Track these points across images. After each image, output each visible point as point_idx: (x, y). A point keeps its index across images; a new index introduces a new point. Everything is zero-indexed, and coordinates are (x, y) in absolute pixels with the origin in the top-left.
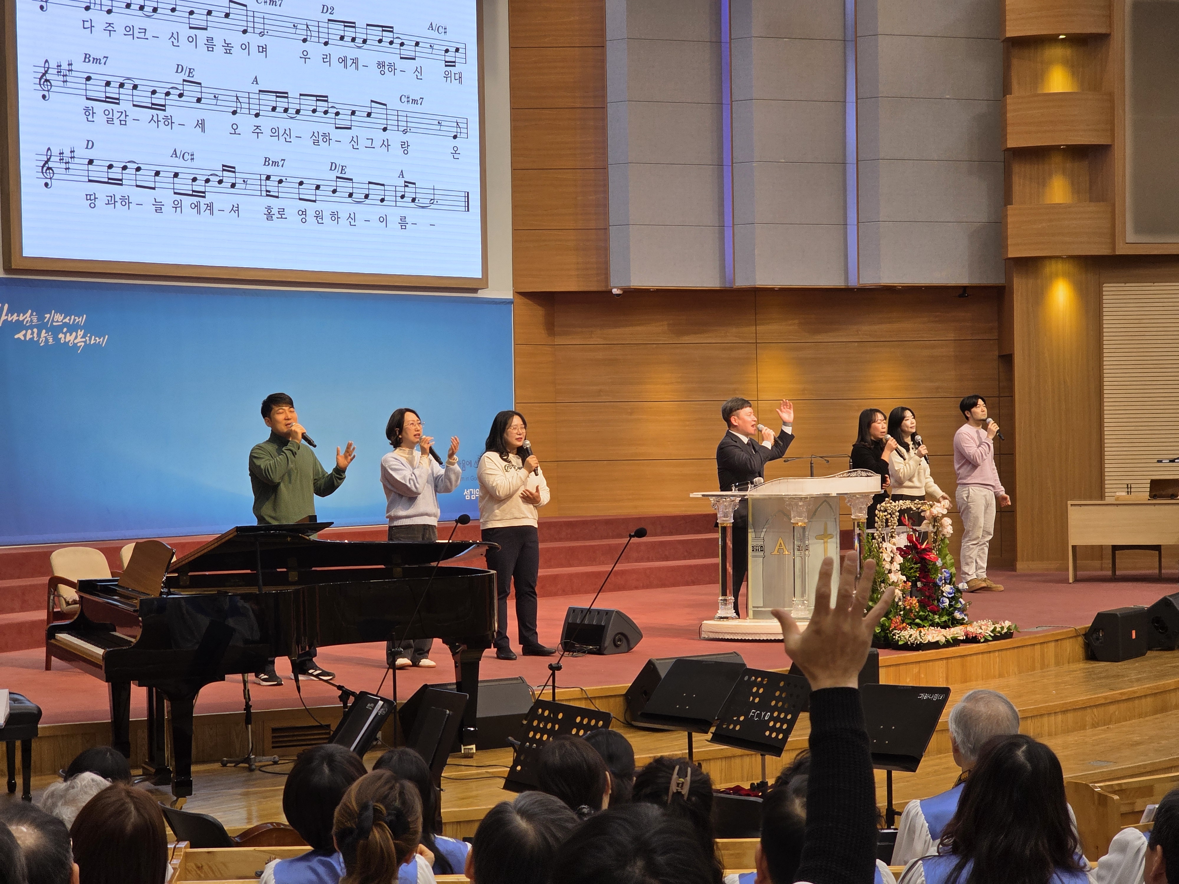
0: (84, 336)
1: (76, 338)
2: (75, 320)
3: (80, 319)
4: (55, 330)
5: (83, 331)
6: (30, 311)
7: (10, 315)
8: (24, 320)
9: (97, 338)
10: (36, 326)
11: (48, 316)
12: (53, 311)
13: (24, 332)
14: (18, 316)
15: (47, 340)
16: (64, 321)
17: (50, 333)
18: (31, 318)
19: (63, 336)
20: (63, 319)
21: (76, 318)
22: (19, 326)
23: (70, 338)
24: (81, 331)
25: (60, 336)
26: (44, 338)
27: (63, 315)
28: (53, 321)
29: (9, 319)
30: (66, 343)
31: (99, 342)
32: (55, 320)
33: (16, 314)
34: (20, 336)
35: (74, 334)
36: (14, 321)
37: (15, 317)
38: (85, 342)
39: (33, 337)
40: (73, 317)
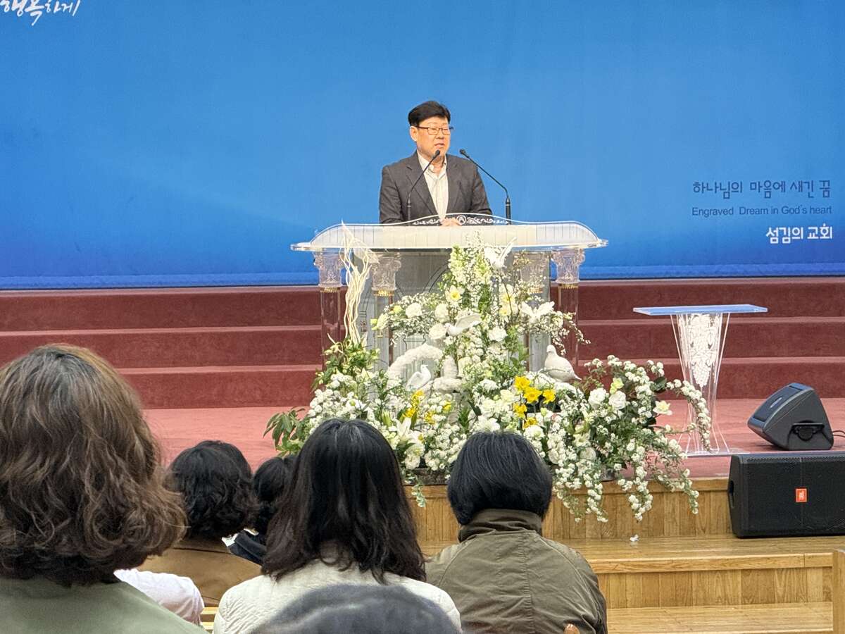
1: (29, 4)
9: (64, 5)
23: (19, 5)
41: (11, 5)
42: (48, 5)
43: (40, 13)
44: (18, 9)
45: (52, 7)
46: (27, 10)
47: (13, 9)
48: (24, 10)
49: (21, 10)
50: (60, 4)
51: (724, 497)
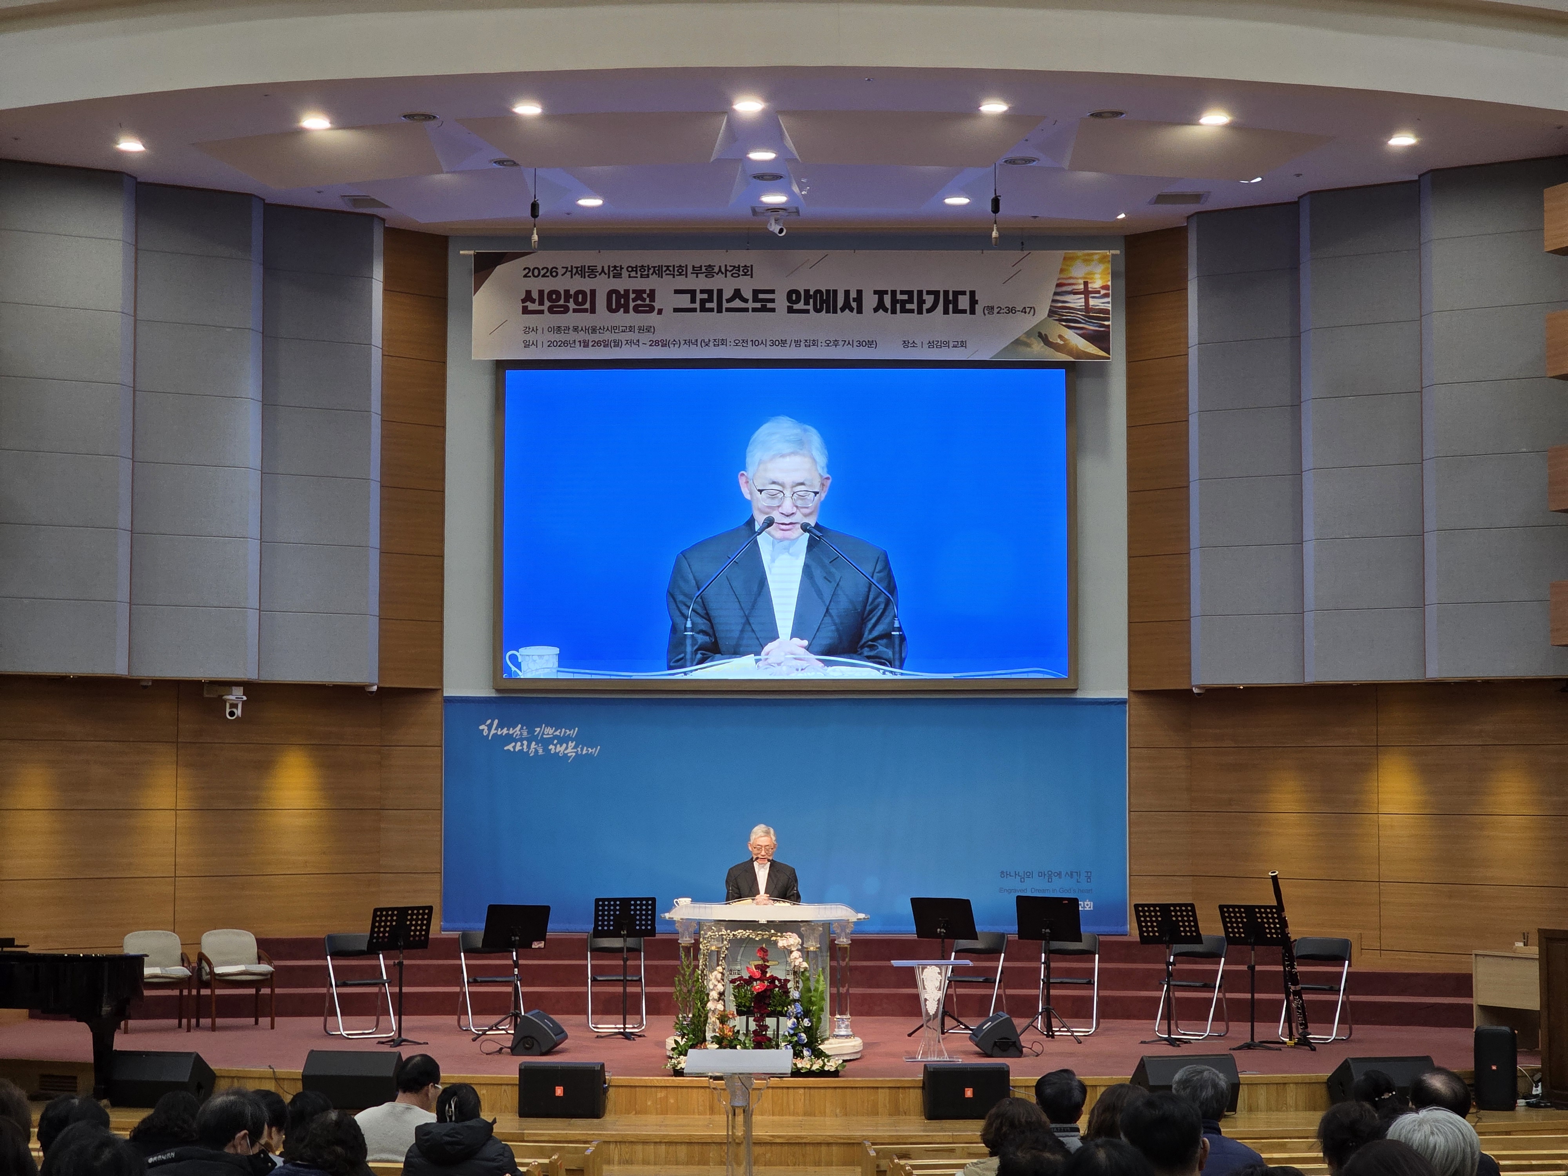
0: (575, 747)
1: (567, 748)
2: (565, 732)
3: (572, 732)
4: (545, 743)
5: (574, 742)
6: (520, 726)
7: (500, 729)
8: (513, 734)
9: (590, 749)
10: (526, 739)
11: (538, 729)
12: (544, 725)
13: (513, 744)
14: (508, 730)
15: (536, 751)
16: (554, 734)
17: (540, 745)
18: (521, 732)
19: (554, 747)
20: (555, 731)
21: (568, 731)
22: (509, 739)
23: (560, 749)
24: (572, 743)
25: (550, 748)
26: (534, 750)
27: (554, 728)
28: (543, 734)
29: (499, 733)
30: (557, 754)
31: (592, 752)
32: (545, 733)
33: (506, 729)
34: (510, 747)
35: (564, 745)
36: (504, 735)
37: (505, 731)
38: (576, 753)
39: (523, 749)
40: (563, 730)
41: (555, 749)
42: (579, 749)
43: (574, 754)
44: (560, 751)
45: (582, 750)
46: (566, 752)
47: (557, 751)
48: (563, 752)
49: (562, 752)
50: (587, 748)
51: (919, 1091)
